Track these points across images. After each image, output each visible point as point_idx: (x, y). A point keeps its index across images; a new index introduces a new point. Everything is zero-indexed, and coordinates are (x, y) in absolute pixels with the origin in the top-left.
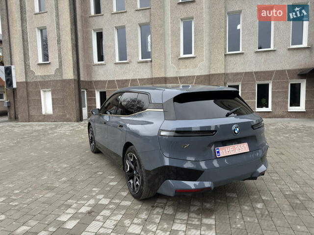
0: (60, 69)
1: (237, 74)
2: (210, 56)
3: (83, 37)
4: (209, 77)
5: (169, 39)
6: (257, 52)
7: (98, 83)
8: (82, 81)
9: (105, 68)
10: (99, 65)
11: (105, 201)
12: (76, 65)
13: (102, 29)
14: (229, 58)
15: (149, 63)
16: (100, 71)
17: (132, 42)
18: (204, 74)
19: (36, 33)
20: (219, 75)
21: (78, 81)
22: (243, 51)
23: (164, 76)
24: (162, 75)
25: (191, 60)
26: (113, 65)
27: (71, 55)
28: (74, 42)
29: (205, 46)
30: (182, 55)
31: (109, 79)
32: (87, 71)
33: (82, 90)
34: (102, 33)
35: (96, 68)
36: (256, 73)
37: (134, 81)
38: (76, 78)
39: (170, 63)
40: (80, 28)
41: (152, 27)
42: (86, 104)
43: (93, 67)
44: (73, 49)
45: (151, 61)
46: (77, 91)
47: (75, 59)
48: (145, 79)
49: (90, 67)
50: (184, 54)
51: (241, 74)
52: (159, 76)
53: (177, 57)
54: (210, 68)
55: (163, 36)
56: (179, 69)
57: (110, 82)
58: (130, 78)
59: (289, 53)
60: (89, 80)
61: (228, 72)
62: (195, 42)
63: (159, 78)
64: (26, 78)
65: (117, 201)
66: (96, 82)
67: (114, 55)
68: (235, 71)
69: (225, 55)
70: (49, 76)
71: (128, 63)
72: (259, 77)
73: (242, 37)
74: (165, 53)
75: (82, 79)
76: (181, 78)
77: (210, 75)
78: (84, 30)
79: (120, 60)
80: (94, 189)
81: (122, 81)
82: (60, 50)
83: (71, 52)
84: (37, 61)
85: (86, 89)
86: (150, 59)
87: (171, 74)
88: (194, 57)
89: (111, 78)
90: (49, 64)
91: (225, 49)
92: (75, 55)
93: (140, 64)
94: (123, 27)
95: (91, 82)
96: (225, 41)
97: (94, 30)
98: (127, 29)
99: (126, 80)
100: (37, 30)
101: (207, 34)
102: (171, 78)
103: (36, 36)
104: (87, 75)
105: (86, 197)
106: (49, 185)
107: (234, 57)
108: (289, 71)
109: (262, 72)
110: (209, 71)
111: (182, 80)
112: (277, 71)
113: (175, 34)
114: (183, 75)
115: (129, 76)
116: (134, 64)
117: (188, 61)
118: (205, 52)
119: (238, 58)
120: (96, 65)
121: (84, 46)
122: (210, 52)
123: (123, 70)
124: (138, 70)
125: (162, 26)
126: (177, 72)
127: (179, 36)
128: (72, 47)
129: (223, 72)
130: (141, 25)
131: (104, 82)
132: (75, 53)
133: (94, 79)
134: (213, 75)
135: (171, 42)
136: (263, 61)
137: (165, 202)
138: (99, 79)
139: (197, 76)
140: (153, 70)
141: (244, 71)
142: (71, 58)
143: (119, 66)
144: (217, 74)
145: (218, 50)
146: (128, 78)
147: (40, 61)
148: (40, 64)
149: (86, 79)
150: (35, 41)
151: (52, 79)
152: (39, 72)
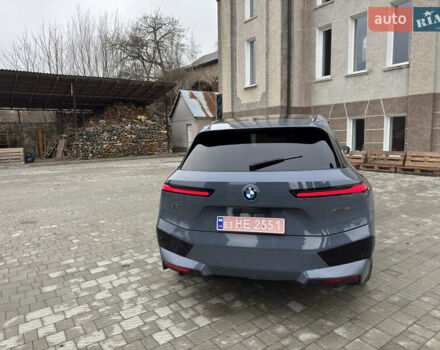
0: (266, 95)
7: (318, 109)
8: (294, 108)
9: (330, 84)
13: (330, 25)
15: (405, 71)
16: (323, 90)
19: (244, 48)
21: (287, 108)
23: (432, 92)
26: (343, 79)
27: (280, 72)
28: (285, 53)
31: (335, 103)
32: (305, 93)
34: (330, 30)
37: (375, 103)
40: (299, 29)
43: (314, 85)
47: (285, 77)
48: (393, 99)
49: (309, 86)
52: (421, 92)
57: (336, 106)
58: (369, 99)
60: (307, 106)
63: (420, 95)
64: (232, 108)
66: (316, 108)
67: (345, 64)
70: (254, 104)
71: (366, 74)
79: (355, 70)
81: (354, 104)
82: (267, 67)
83: (280, 68)
84: (244, 85)
86: (407, 63)
89: (338, 101)
90: (255, 87)
93: (388, 73)
94: (364, 15)
97: (320, 29)
99: (362, 103)
100: (245, 43)
103: (244, 52)
104: (305, 99)
115: (367, 97)
116: (378, 75)
120: (318, 82)
121: (303, 56)
123: (357, 87)
124: (382, 84)
128: (282, 60)
131: (328, 107)
132: (285, 67)
133: (314, 105)
138: (321, 103)
140: (411, 81)
142: (279, 77)
143: (352, 80)
146: (364, 99)
147: (248, 84)
148: (246, 89)
149: (303, 105)
150: (243, 59)
151: (258, 107)
152: (245, 99)
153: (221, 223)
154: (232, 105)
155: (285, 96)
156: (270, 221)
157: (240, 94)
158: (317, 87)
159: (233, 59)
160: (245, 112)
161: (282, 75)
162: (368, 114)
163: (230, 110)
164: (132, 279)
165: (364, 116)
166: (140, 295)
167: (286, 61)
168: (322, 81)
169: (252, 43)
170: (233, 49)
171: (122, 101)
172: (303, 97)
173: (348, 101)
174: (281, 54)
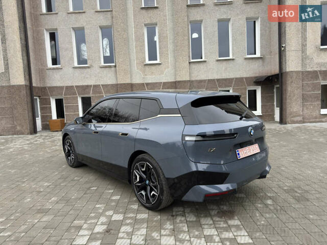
0: (4, 75)
1: (201, 81)
2: (175, 63)
3: (34, 37)
4: (176, 84)
5: (133, 43)
6: (218, 60)
7: (53, 89)
8: (34, 87)
9: (61, 72)
10: (54, 69)
11: (118, 217)
12: (27, 69)
13: (56, 29)
14: (193, 66)
15: (113, 69)
16: (55, 75)
17: (93, 45)
18: (170, 81)
20: (185, 82)
21: (30, 87)
22: (205, 58)
23: (130, 82)
24: (128, 81)
25: (157, 66)
26: (71, 70)
27: (21, 57)
28: (24, 42)
29: (170, 53)
30: (148, 62)
31: (66, 85)
32: (39, 76)
33: (35, 98)
35: (50, 73)
36: (218, 80)
37: (96, 87)
38: (28, 83)
39: (135, 69)
40: (30, 26)
41: (115, 31)
42: (39, 113)
43: (47, 71)
44: (22, 50)
45: (115, 66)
46: (29, 98)
47: (26, 62)
48: (109, 85)
50: (149, 60)
51: (204, 81)
52: (124, 82)
53: (143, 63)
54: (175, 75)
55: (127, 41)
56: (146, 75)
57: (67, 88)
58: (92, 84)
59: (245, 62)
60: (42, 86)
61: (193, 79)
62: (160, 48)
63: (124, 84)
65: (132, 215)
66: (50, 88)
68: (199, 78)
69: (190, 63)
71: (88, 67)
72: (221, 84)
73: (204, 46)
74: (130, 58)
75: (34, 85)
76: (147, 84)
77: (176, 82)
78: (34, 29)
79: (79, 64)
80: (97, 206)
81: (82, 87)
82: (5, 51)
83: (21, 53)
85: (39, 97)
86: (114, 64)
87: (137, 80)
88: (160, 64)
89: (69, 84)
91: (189, 57)
92: (25, 58)
93: (103, 69)
94: (82, 29)
95: (45, 88)
96: (189, 49)
97: (47, 30)
98: (86, 31)
99: (87, 86)
101: (171, 41)
102: (138, 84)
104: (40, 80)
105: (93, 215)
106: (39, 208)
107: (198, 65)
108: (246, 78)
109: (223, 79)
110: (175, 78)
111: (149, 87)
112: (236, 78)
113: (139, 39)
114: (150, 82)
115: (91, 82)
116: (96, 70)
117: (153, 68)
118: (170, 59)
119: (202, 66)
120: (50, 69)
121: (35, 47)
122: (176, 59)
123: (83, 75)
125: (126, 30)
126: (144, 78)
127: (144, 41)
128: (22, 47)
129: (188, 79)
130: (101, 28)
131: (61, 88)
132: (25, 55)
133: (49, 85)
134: (179, 82)
135: (136, 47)
136: (224, 68)
137: (182, 210)
138: (54, 85)
139: (164, 83)
140: (118, 76)
141: (208, 79)
142: (21, 61)
143: (78, 70)
144: (182, 81)
145: (182, 58)
146: (89, 84)
155: (27, 77)
161: (23, 60)
162: (92, 94)
165: (91, 95)
167: (25, 49)
172: (38, 80)
173: (78, 85)
174: (21, 43)
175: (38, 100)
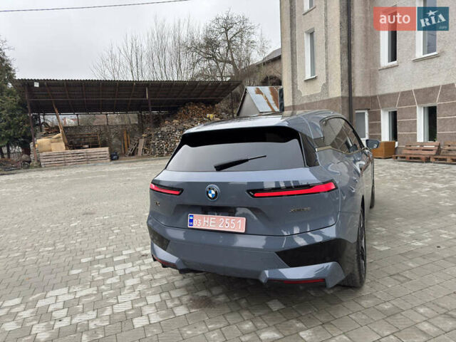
0: (326, 86)
7: (384, 97)
8: (357, 97)
9: (397, 71)
10: (392, 67)
12: (346, 75)
16: (389, 77)
19: (304, 40)
21: (349, 98)
26: (410, 65)
27: (340, 62)
28: (345, 41)
31: (402, 90)
32: (370, 81)
33: (359, 112)
35: (384, 74)
37: (447, 87)
38: (346, 94)
42: (367, 131)
43: (379, 72)
44: (342, 53)
46: (346, 113)
47: (346, 66)
49: (373, 74)
57: (403, 94)
58: (441, 84)
60: (372, 95)
64: (293, 101)
66: (381, 96)
67: (413, 48)
70: (314, 96)
71: (437, 56)
75: (358, 92)
78: (369, 16)
79: (425, 53)
81: (424, 90)
82: (327, 57)
84: (304, 77)
85: (369, 109)
89: (405, 87)
90: (315, 78)
92: (346, 61)
95: (375, 97)
99: (433, 88)
100: (305, 35)
103: (304, 44)
104: (370, 87)
115: (439, 81)
116: (450, 56)
120: (383, 69)
121: (366, 43)
123: (427, 71)
131: (394, 95)
132: (345, 57)
133: (380, 93)
138: (387, 92)
142: (339, 66)
143: (421, 64)
146: (436, 84)
147: (308, 76)
148: (306, 81)
149: (368, 94)
150: (303, 51)
151: (319, 99)
152: (305, 91)
153: (191, 221)
154: (293, 98)
155: (346, 86)
156: (233, 219)
157: (301, 86)
158: (382, 74)
159: (293, 52)
160: (306, 104)
161: (342, 65)
163: (291, 104)
164: (143, 268)
165: (436, 103)
166: (142, 282)
167: (346, 49)
168: (388, 68)
169: (312, 34)
170: (293, 43)
171: (194, 101)
172: (368, 86)
173: (417, 88)
174: (341, 43)
175: (367, 114)
